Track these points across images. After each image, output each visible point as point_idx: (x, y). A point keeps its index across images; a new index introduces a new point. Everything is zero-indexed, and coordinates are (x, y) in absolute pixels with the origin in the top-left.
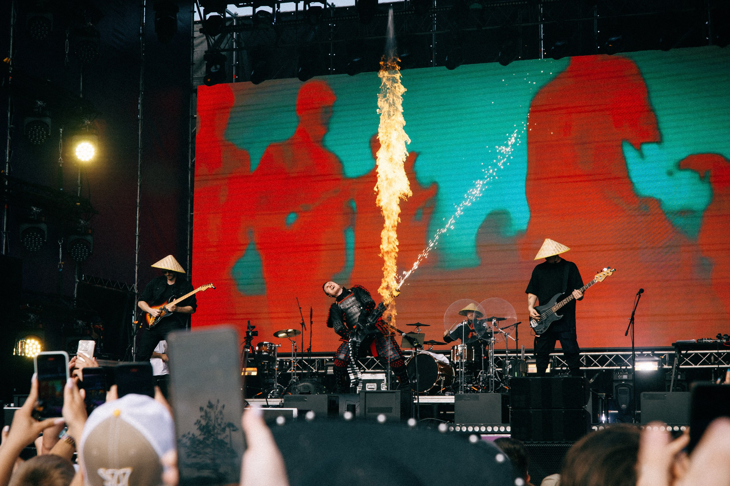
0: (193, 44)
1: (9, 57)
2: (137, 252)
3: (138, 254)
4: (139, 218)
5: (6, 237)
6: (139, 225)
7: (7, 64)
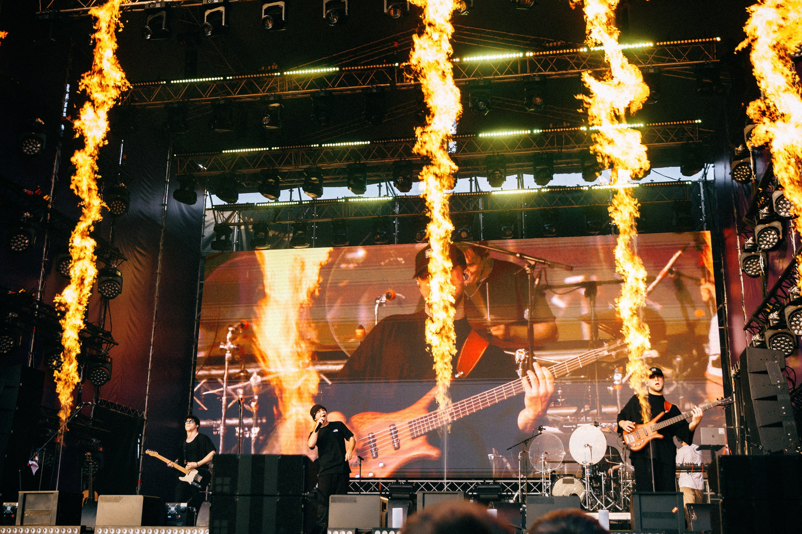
0: (204, 221)
1: (49, 194)
2: (148, 384)
3: (149, 386)
4: (152, 355)
5: (32, 357)
6: (152, 361)
7: (47, 202)
